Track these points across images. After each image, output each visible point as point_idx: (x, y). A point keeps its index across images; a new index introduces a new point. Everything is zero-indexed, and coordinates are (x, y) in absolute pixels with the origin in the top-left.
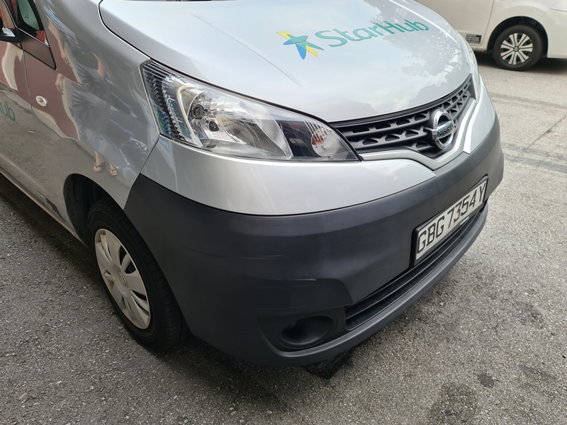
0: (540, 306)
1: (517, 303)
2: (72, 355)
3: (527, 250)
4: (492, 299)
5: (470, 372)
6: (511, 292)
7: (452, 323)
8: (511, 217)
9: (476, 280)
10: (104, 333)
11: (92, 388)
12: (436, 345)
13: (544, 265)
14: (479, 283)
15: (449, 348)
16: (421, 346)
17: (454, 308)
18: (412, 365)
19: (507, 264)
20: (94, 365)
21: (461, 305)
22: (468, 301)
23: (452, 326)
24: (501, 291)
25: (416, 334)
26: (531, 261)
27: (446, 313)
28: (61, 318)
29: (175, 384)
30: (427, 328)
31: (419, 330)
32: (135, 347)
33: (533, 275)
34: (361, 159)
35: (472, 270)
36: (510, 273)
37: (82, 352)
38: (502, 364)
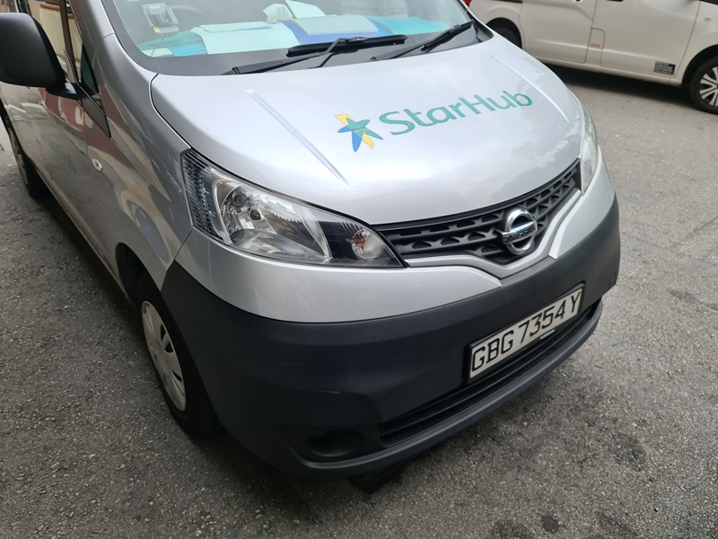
0: (646, 442)
1: (620, 435)
2: (109, 428)
3: (654, 367)
4: (590, 426)
5: (533, 510)
6: (615, 420)
7: (530, 450)
8: (648, 322)
9: (577, 400)
10: (146, 408)
11: (123, 466)
12: (503, 473)
13: (670, 390)
14: (580, 404)
15: (518, 479)
16: (485, 472)
17: (538, 431)
18: (468, 493)
19: (623, 383)
20: (130, 441)
21: (549, 428)
22: (559, 424)
23: (529, 453)
24: (604, 417)
25: (484, 457)
26: (655, 384)
27: (527, 436)
28: (106, 386)
29: (206, 475)
30: (498, 450)
31: (489, 452)
32: (175, 427)
33: (651, 403)
34: (406, 266)
35: (577, 386)
36: (623, 396)
37: (120, 426)
38: (576, 508)
